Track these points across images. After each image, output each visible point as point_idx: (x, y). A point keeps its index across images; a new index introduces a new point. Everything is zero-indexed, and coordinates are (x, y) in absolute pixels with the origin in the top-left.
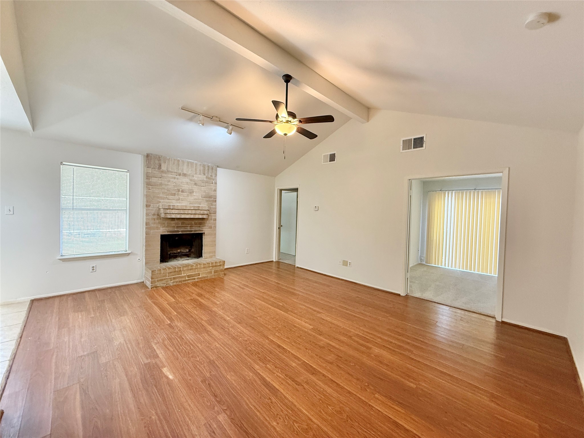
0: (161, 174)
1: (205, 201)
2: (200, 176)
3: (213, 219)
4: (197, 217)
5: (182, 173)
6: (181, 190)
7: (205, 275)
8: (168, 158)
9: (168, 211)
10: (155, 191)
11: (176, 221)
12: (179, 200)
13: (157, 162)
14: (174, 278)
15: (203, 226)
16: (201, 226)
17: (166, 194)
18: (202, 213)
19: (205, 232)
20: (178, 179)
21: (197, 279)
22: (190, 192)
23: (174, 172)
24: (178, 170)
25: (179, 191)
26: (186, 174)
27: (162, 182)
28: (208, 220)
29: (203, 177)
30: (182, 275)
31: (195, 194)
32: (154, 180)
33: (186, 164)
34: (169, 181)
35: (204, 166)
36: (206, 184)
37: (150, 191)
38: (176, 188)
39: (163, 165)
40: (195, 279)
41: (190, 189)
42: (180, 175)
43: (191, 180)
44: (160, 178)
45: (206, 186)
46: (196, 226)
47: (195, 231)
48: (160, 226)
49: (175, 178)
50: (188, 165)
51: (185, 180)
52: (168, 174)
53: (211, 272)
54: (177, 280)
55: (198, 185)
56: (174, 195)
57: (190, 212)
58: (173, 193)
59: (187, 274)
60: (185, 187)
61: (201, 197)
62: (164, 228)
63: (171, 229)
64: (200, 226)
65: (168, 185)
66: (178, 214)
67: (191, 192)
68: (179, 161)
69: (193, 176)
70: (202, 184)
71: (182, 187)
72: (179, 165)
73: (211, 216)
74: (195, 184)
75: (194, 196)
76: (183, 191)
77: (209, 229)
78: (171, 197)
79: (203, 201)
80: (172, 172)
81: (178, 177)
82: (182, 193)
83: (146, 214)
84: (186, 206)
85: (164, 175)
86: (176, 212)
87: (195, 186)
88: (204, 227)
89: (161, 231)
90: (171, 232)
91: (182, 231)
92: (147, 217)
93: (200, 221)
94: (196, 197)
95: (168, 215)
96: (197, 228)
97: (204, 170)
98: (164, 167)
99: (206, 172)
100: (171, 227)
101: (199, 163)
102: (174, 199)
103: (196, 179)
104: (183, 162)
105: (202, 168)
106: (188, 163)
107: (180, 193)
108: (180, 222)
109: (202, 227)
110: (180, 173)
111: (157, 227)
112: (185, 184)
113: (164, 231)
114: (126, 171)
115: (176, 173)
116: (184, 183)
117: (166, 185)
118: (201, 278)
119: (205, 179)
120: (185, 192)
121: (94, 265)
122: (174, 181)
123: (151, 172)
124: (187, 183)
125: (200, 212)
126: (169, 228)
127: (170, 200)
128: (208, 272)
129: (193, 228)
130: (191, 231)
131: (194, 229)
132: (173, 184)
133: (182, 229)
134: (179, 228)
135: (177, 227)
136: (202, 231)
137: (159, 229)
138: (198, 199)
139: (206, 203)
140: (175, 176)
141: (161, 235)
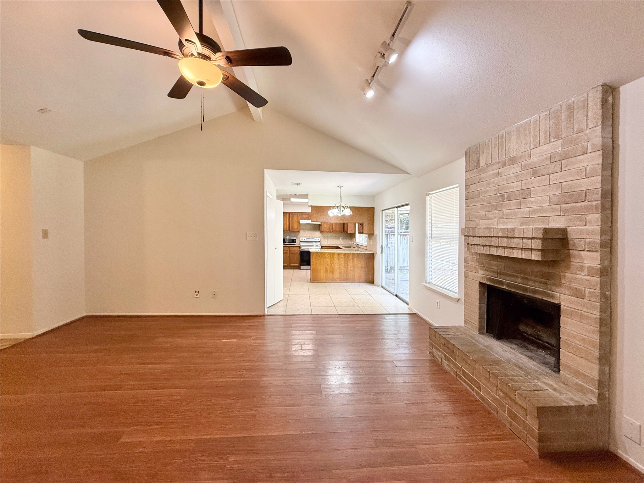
1: (558, 214)
2: (546, 147)
3: (586, 269)
6: (506, 196)
12: (502, 218)
13: (475, 157)
15: (554, 285)
17: (485, 210)
19: (562, 303)
20: (501, 174)
22: (522, 197)
23: (496, 164)
24: (502, 154)
25: (503, 197)
26: (514, 157)
27: (481, 188)
28: (571, 269)
29: (557, 147)
31: (534, 199)
32: (472, 189)
33: (514, 137)
34: (489, 184)
35: (556, 114)
36: (563, 162)
38: (499, 194)
39: (481, 159)
41: (523, 187)
42: (504, 164)
43: (525, 167)
44: (479, 182)
45: (561, 168)
47: (535, 292)
48: (478, 267)
49: (497, 176)
50: (519, 135)
51: (513, 170)
52: (488, 171)
55: (541, 174)
56: (495, 208)
60: (513, 187)
61: (550, 202)
62: (483, 272)
63: (491, 275)
64: (545, 283)
67: (525, 194)
69: (530, 156)
70: (552, 168)
71: (508, 189)
72: (502, 143)
73: (580, 257)
74: (535, 173)
75: (532, 202)
76: (510, 198)
77: (573, 298)
79: (554, 214)
80: (493, 165)
81: (501, 170)
82: (509, 202)
84: (513, 230)
85: (482, 176)
87: (533, 178)
88: (557, 289)
89: (479, 275)
90: (490, 280)
91: (508, 285)
94: (536, 206)
97: (558, 123)
98: (482, 162)
99: (564, 125)
100: (491, 271)
101: (542, 115)
102: (495, 218)
103: (535, 160)
105: (550, 123)
106: (519, 129)
107: (505, 202)
109: (553, 288)
110: (506, 160)
111: (475, 268)
112: (513, 180)
113: (482, 276)
115: (499, 162)
116: (511, 178)
117: (485, 192)
119: (560, 150)
120: (513, 198)
122: (496, 182)
123: (469, 177)
124: (518, 176)
125: (519, 244)
126: (489, 273)
127: (489, 219)
129: (531, 283)
130: (526, 290)
131: (531, 285)
132: (494, 188)
133: (508, 280)
134: (503, 277)
135: (500, 273)
136: (552, 297)
137: (477, 274)
138: (542, 210)
139: (563, 219)
140: (497, 171)
141: (481, 283)
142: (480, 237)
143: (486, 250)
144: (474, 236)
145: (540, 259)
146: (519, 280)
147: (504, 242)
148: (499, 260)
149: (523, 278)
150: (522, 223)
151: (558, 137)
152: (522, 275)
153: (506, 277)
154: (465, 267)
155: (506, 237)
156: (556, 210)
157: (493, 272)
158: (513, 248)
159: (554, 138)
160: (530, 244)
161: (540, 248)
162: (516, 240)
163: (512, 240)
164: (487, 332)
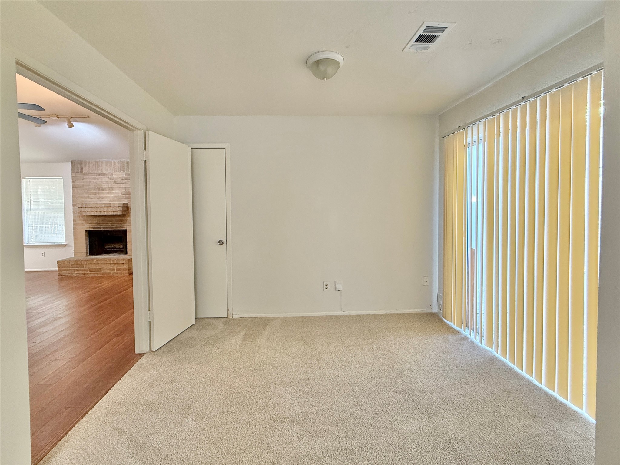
0: (83, 177)
1: (125, 198)
2: (119, 173)
4: (110, 213)
5: (101, 173)
6: (101, 189)
7: (107, 272)
8: (88, 161)
9: (83, 209)
10: (79, 192)
11: (98, 218)
12: (100, 199)
13: (79, 166)
14: (77, 270)
15: (124, 223)
16: (122, 223)
17: (88, 194)
18: (114, 210)
19: (127, 229)
20: (98, 179)
21: (99, 274)
22: (109, 190)
23: (94, 173)
24: (98, 170)
25: (99, 189)
26: (105, 173)
27: (85, 183)
28: (130, 217)
29: (123, 174)
30: (84, 268)
31: (115, 192)
32: (78, 182)
33: (104, 165)
34: (90, 182)
35: (122, 163)
36: (126, 180)
37: (75, 192)
38: (96, 188)
39: (84, 168)
40: (97, 274)
41: (110, 187)
42: (99, 175)
43: (110, 179)
44: (83, 180)
45: (125, 182)
46: (117, 223)
47: (117, 227)
48: (84, 223)
49: (95, 179)
50: (107, 165)
51: (106, 179)
52: (89, 176)
53: (113, 270)
54: (80, 272)
55: (117, 183)
56: (95, 194)
57: (102, 209)
58: (94, 193)
59: (89, 268)
60: (105, 186)
61: (121, 194)
62: (87, 225)
63: (94, 225)
64: (120, 223)
65: (89, 185)
66: (92, 211)
67: (111, 190)
68: (98, 162)
69: (112, 175)
70: (122, 181)
71: (102, 185)
72: (98, 165)
74: (115, 182)
76: (103, 190)
78: (92, 196)
79: (123, 198)
80: (92, 173)
81: (98, 177)
82: (102, 192)
83: (73, 212)
85: (85, 177)
86: (89, 209)
87: (114, 184)
88: (126, 224)
89: (86, 227)
90: (92, 228)
91: (104, 228)
92: (74, 215)
93: (120, 218)
94: (116, 195)
95: (83, 212)
96: (118, 224)
97: (123, 166)
98: (85, 170)
99: (125, 168)
100: (93, 223)
101: (117, 161)
102: (95, 198)
103: (115, 177)
104: (102, 162)
105: (120, 165)
106: (107, 162)
107: (100, 192)
108: (101, 219)
109: (124, 224)
110: (100, 173)
111: (82, 224)
113: (88, 227)
114: (62, 177)
115: (96, 173)
116: (105, 182)
117: (87, 185)
118: (103, 274)
119: (124, 176)
120: (105, 190)
121: (43, 252)
122: (95, 182)
123: (75, 176)
124: (107, 181)
125: (112, 209)
126: (92, 225)
127: (92, 199)
128: (111, 269)
130: (113, 228)
131: (115, 225)
132: (94, 184)
133: (104, 226)
134: (101, 225)
135: (99, 223)
136: (124, 227)
137: (84, 226)
138: (118, 196)
139: (126, 200)
140: (95, 177)
141: (86, 231)
142: (90, 207)
143: (94, 213)
144: (86, 207)
145: (121, 214)
146: (109, 225)
147: (105, 209)
148: (98, 217)
149: (111, 223)
150: (110, 201)
151: (124, 171)
152: (111, 222)
153: (102, 225)
154: (73, 224)
155: (106, 207)
156: (124, 197)
157: (95, 223)
158: (109, 211)
159: (122, 171)
160: (118, 209)
161: (121, 210)
162: (111, 208)
163: (109, 208)
164: (89, 255)
